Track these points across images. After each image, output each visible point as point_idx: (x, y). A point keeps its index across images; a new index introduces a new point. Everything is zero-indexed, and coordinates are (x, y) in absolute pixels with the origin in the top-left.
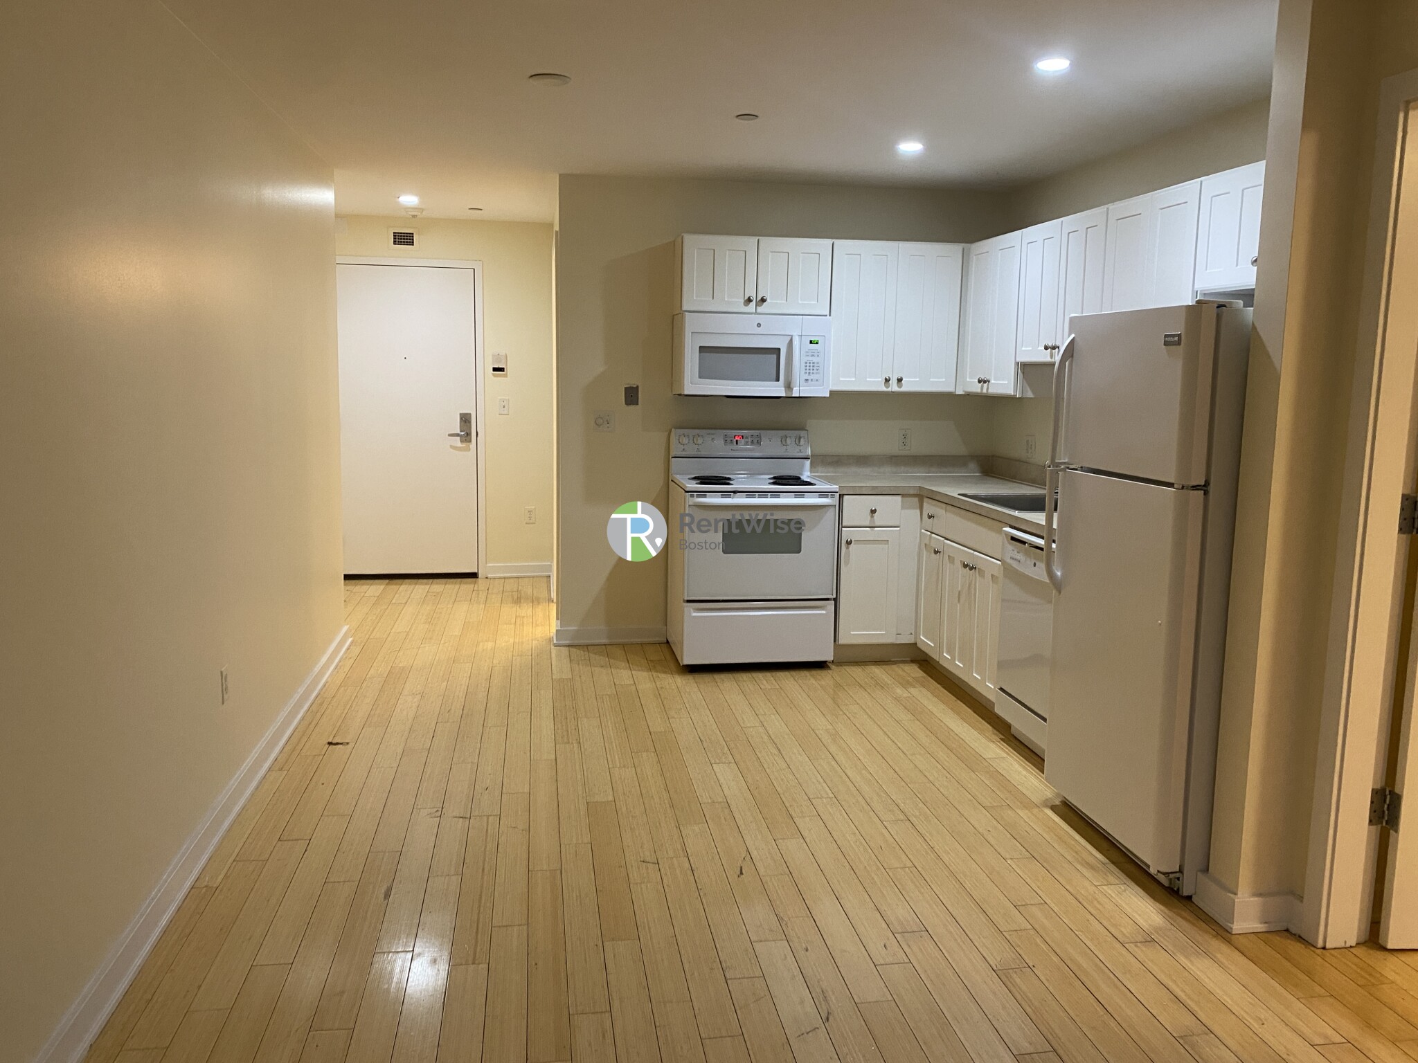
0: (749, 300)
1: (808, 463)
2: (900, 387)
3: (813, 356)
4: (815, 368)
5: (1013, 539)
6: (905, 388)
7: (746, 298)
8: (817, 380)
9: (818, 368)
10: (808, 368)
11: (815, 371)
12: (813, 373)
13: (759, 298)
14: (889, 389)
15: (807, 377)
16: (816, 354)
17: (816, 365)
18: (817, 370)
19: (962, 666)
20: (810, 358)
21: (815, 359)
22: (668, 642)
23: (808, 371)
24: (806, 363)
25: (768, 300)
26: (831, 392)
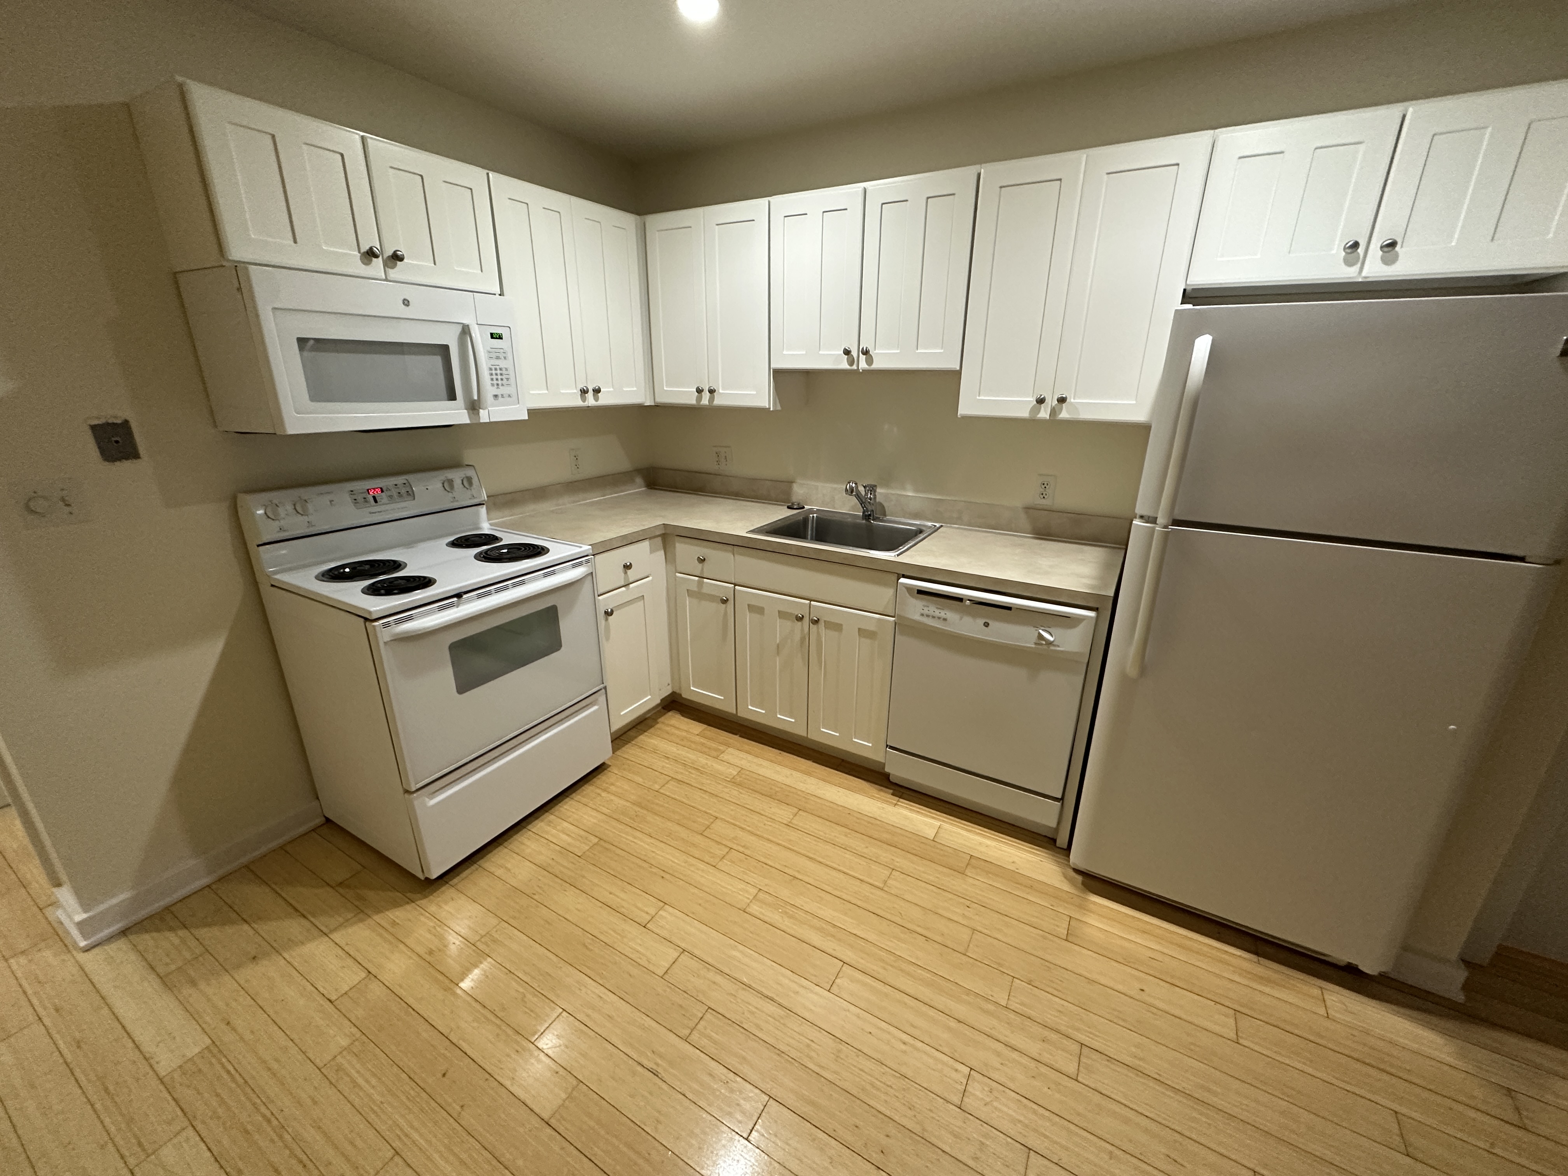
0: (370, 254)
1: (483, 510)
2: (596, 399)
3: (498, 358)
4: (503, 377)
5: (921, 592)
6: (605, 400)
7: (365, 248)
8: (509, 396)
9: (507, 377)
10: (494, 377)
11: (505, 382)
12: (502, 385)
13: (389, 252)
14: (586, 404)
15: (494, 391)
16: (501, 355)
17: (504, 372)
18: (508, 379)
19: (793, 720)
20: (497, 362)
21: (502, 364)
22: (328, 820)
23: (495, 382)
24: (491, 369)
25: (405, 260)
26: (531, 412)
